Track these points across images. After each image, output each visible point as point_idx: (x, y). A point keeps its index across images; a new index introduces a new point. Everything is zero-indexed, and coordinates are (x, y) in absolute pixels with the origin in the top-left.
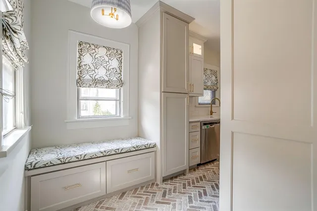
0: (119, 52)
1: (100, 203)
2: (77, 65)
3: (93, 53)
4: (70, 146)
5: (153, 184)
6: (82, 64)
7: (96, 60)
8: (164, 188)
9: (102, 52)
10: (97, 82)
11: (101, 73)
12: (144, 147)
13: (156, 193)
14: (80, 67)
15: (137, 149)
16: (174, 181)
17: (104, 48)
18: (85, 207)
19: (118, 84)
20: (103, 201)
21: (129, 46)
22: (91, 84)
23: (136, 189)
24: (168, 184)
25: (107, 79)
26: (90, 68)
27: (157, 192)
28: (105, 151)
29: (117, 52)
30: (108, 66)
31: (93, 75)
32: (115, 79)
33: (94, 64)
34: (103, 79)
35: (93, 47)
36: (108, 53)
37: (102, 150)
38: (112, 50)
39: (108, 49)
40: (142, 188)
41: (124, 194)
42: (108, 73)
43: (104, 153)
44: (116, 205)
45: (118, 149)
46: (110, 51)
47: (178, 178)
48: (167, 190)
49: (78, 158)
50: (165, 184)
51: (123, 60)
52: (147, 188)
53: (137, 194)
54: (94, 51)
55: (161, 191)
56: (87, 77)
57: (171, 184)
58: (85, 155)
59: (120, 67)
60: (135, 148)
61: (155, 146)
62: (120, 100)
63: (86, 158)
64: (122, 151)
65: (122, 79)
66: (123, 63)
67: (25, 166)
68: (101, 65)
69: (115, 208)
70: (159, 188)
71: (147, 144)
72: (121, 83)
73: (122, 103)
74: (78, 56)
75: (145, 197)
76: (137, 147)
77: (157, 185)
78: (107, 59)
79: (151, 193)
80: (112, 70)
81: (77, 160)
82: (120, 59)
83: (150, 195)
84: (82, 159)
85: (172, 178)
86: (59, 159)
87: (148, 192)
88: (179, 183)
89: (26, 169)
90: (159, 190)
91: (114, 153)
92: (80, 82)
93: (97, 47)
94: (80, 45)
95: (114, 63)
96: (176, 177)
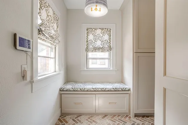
0: (109, 30)
1: (91, 117)
2: (86, 41)
3: (94, 33)
4: (81, 83)
5: (127, 116)
6: (89, 40)
7: (96, 37)
8: (134, 121)
9: (99, 31)
10: (96, 49)
11: (99, 44)
12: (120, 90)
13: (126, 123)
14: (87, 42)
15: (116, 90)
16: (144, 119)
17: (100, 29)
18: (84, 116)
19: (108, 49)
20: (93, 116)
21: (115, 25)
22: (92, 50)
23: (115, 116)
24: (138, 119)
25: (101, 47)
26: (92, 41)
27: (128, 122)
28: (95, 88)
29: (108, 30)
30: (102, 39)
31: (94, 45)
32: (107, 46)
33: (94, 39)
34: (99, 47)
35: (94, 30)
36: (102, 32)
37: (94, 87)
38: (104, 29)
39: (102, 29)
40: (119, 116)
41: (106, 116)
42: (102, 43)
43: (95, 89)
44: (98, 121)
45: (103, 88)
46: (103, 30)
47: (150, 118)
48: (136, 124)
49: (81, 89)
50: (136, 119)
51: (111, 34)
52: (122, 117)
53: (114, 119)
54: (94, 32)
55: (131, 123)
56: (91, 46)
57: (140, 121)
58: (84, 89)
59: (110, 39)
60: (114, 89)
61: (129, 90)
62: (110, 59)
63: (85, 90)
64: (105, 90)
65: (111, 46)
66: (111, 36)
67: (60, 89)
68: (99, 39)
69: (97, 123)
70: (130, 120)
71: (123, 88)
72: (110, 49)
73: (111, 61)
74: (86, 36)
75: (118, 122)
76: (116, 89)
77: (130, 118)
78: (101, 35)
79: (123, 122)
80: (104, 41)
81: (81, 90)
82: (110, 34)
83: (121, 123)
84: (83, 90)
85: (143, 116)
86: (72, 89)
87: (121, 120)
88: (149, 122)
89: (60, 90)
90: (130, 122)
91: (101, 90)
92: (87, 50)
93: (96, 29)
94: (87, 30)
95: (106, 37)
96: (148, 117)
